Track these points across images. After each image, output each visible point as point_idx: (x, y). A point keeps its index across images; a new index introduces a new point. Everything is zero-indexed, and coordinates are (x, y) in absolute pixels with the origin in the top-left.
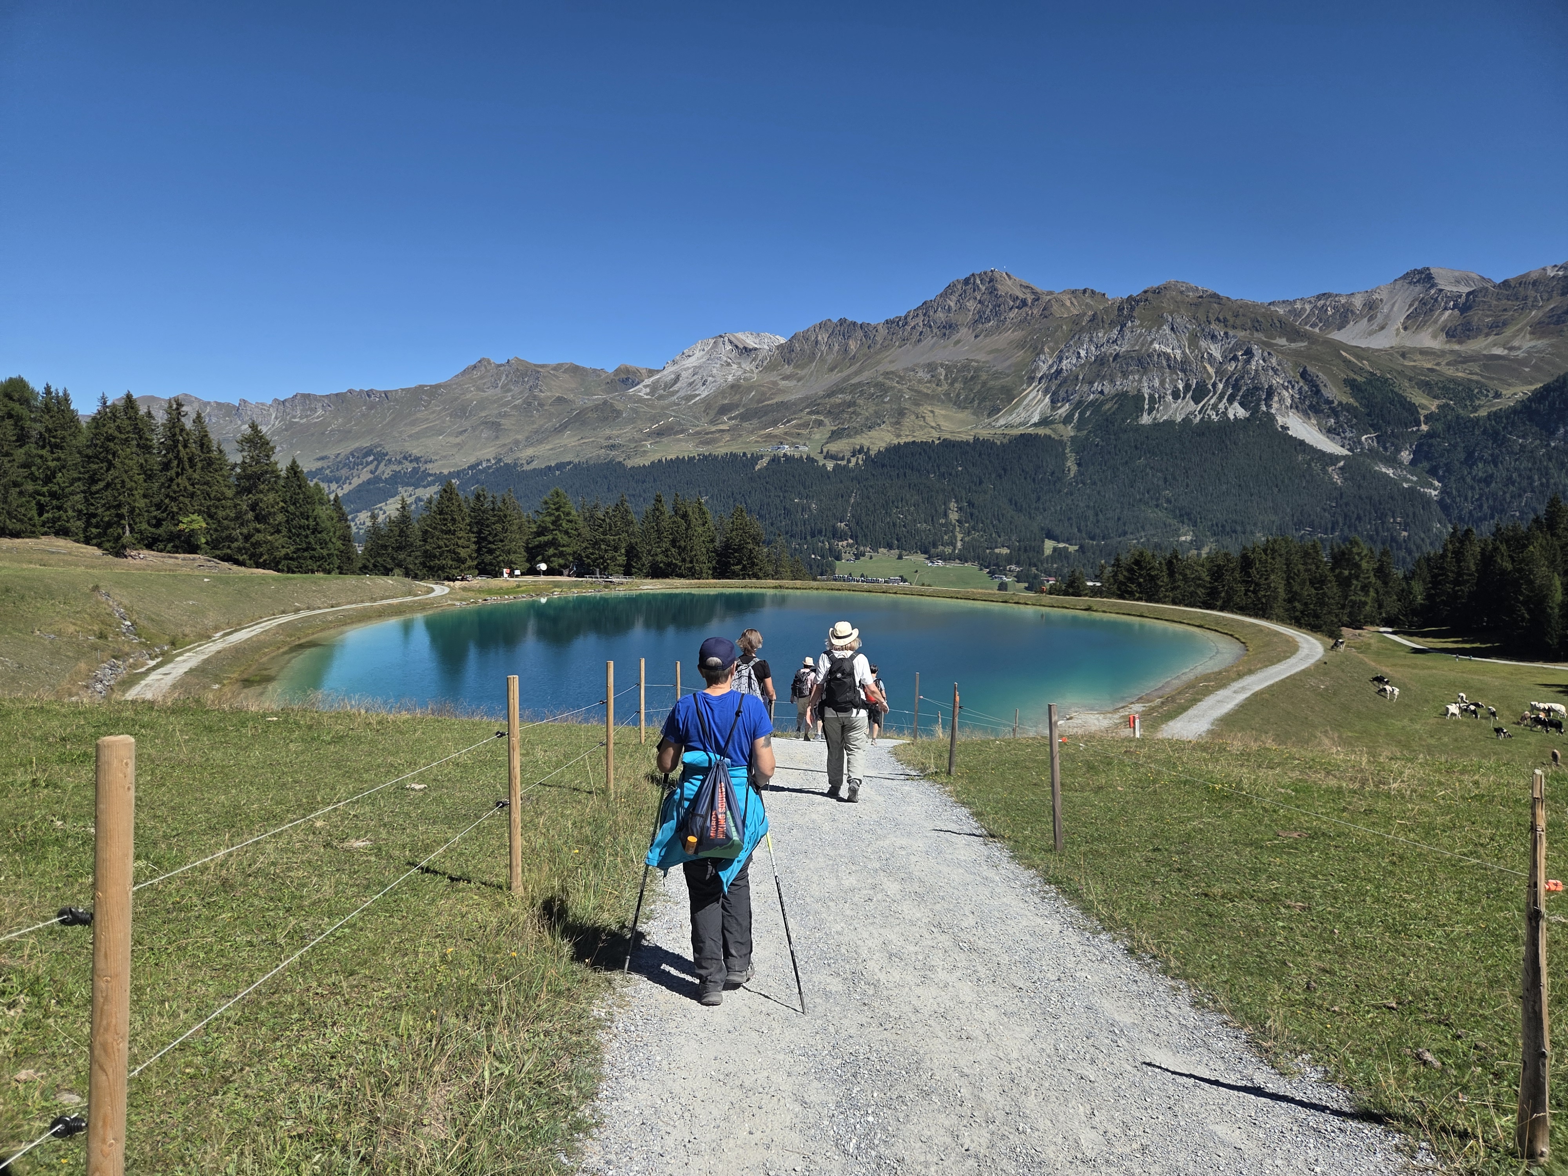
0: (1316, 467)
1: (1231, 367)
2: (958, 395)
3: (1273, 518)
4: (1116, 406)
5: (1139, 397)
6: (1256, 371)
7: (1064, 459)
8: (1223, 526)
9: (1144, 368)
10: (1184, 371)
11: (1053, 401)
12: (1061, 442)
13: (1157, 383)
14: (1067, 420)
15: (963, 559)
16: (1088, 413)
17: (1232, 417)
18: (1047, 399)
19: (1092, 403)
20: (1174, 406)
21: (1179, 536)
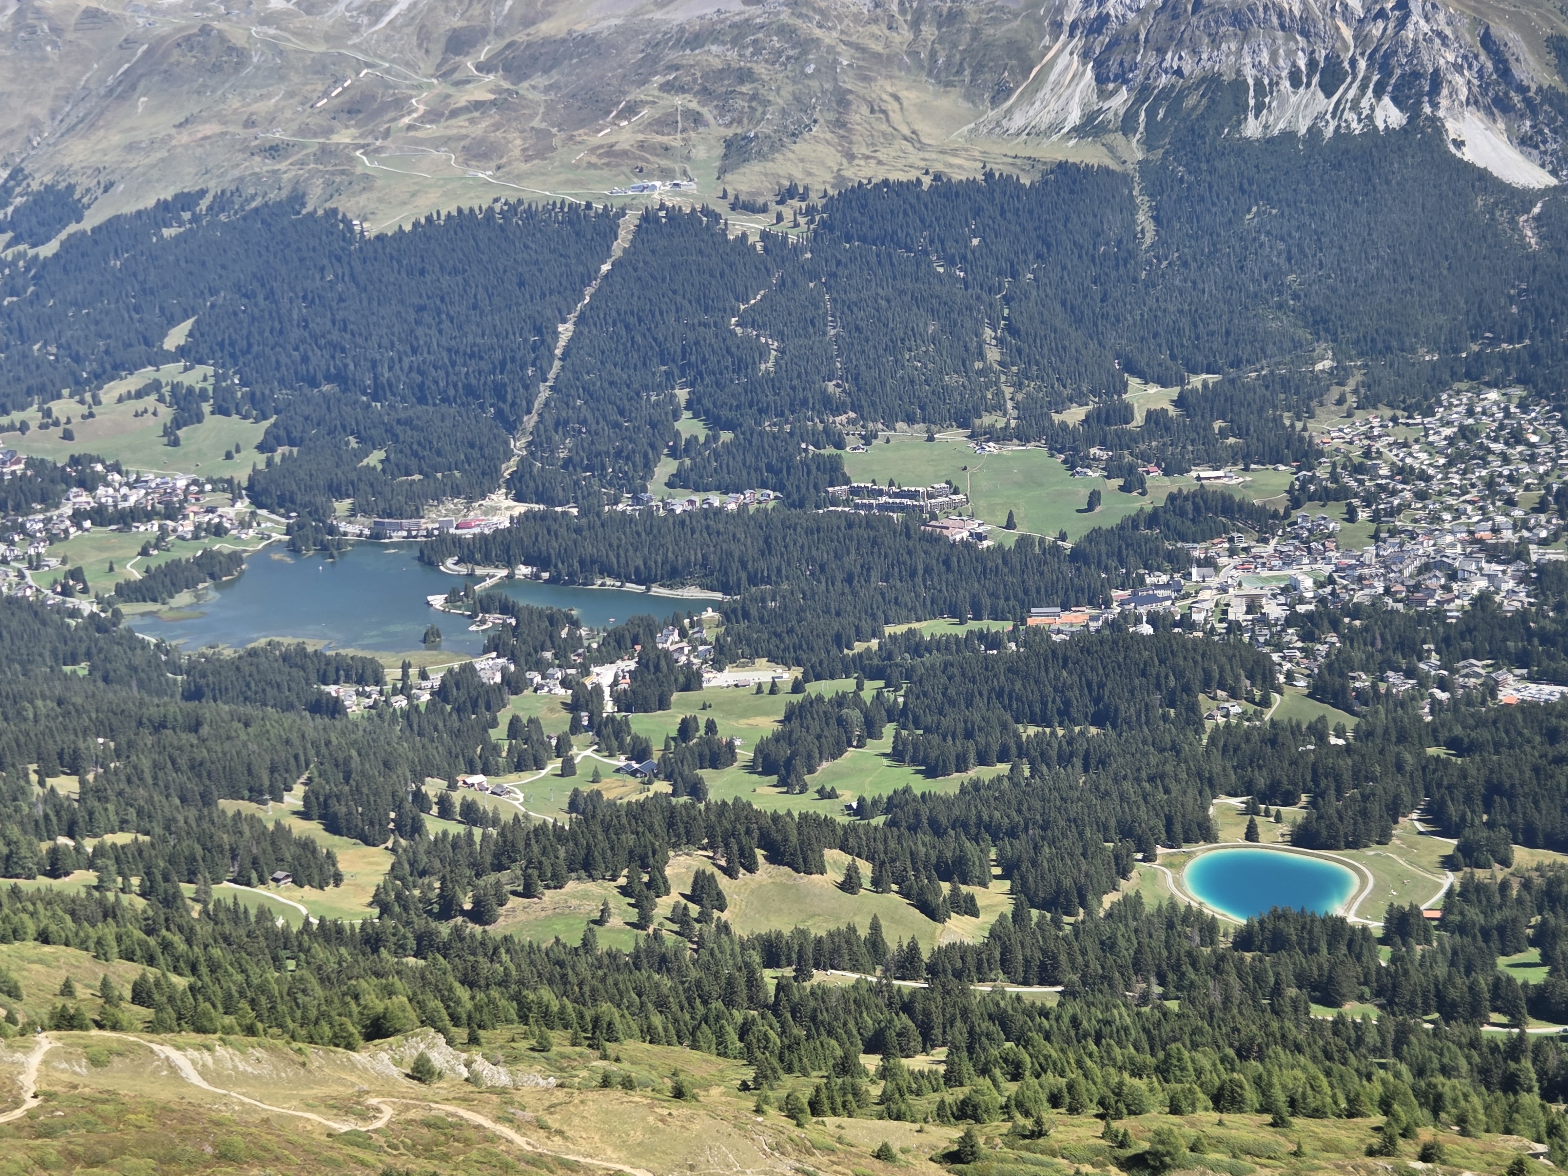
0: (1503, 216)
1: (1376, 29)
2: (933, 55)
3: (1442, 319)
4: (1204, 101)
5: (1239, 85)
6: (1415, 41)
7: (1133, 209)
8: (1373, 340)
9: (1245, 30)
10: (1305, 34)
11: (1101, 79)
12: (1125, 179)
13: (1265, 58)
14: (1127, 125)
15: (1023, 437)
16: (1161, 113)
17: (1381, 126)
18: (1089, 74)
19: (1165, 93)
20: (1293, 99)
21: (1313, 364)
